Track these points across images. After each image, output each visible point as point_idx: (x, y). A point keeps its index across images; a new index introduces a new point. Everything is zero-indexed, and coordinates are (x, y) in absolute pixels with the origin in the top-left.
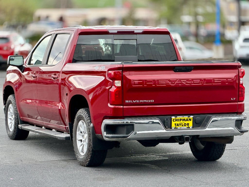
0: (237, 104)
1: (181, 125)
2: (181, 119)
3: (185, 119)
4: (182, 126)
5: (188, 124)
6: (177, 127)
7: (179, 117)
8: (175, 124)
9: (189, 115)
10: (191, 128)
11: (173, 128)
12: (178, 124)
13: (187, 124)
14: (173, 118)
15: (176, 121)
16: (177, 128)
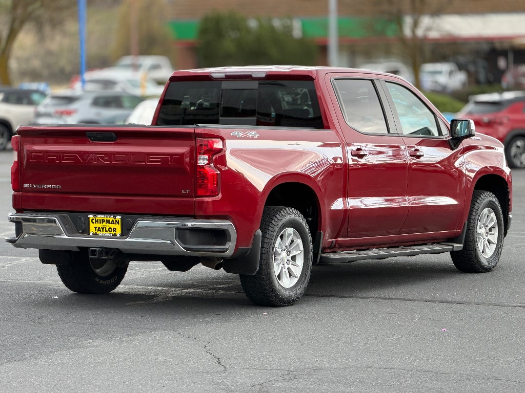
0: (193, 201)
1: (104, 230)
2: (104, 220)
3: (109, 221)
4: (106, 231)
5: (115, 230)
6: (98, 233)
7: (100, 217)
8: (96, 228)
9: (115, 214)
10: (118, 236)
11: (91, 234)
12: (99, 228)
13: (114, 228)
14: (91, 216)
15: (96, 223)
16: (98, 235)
